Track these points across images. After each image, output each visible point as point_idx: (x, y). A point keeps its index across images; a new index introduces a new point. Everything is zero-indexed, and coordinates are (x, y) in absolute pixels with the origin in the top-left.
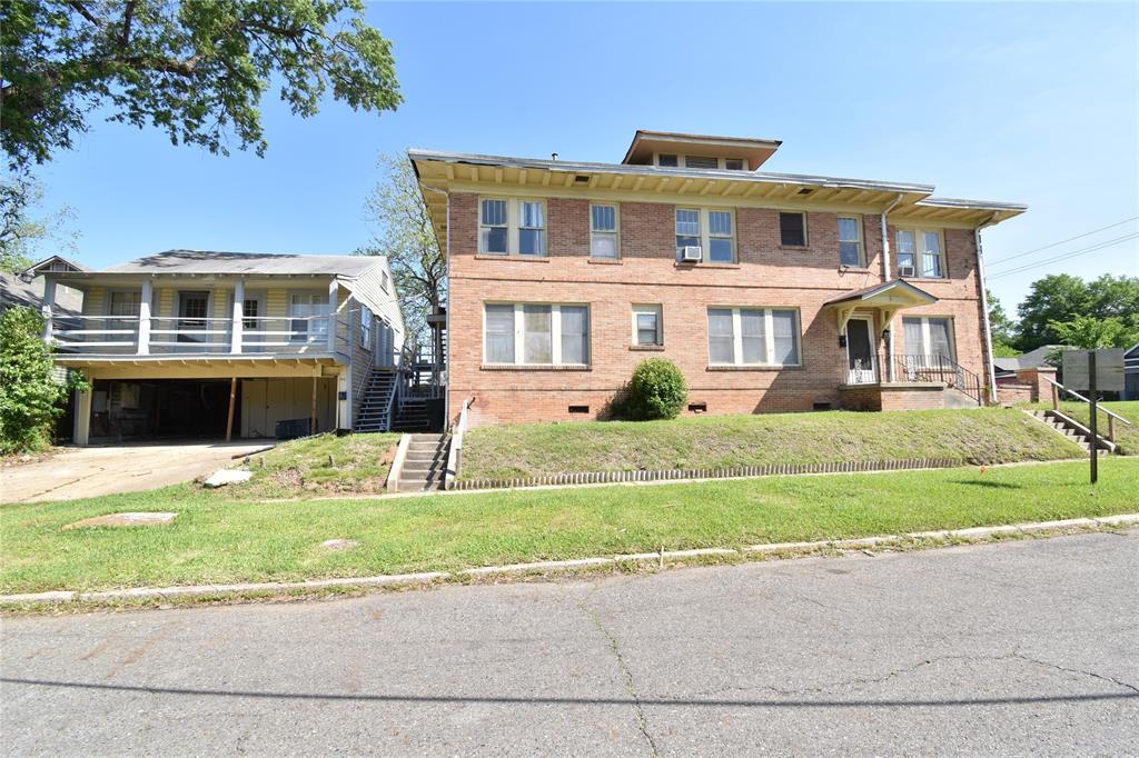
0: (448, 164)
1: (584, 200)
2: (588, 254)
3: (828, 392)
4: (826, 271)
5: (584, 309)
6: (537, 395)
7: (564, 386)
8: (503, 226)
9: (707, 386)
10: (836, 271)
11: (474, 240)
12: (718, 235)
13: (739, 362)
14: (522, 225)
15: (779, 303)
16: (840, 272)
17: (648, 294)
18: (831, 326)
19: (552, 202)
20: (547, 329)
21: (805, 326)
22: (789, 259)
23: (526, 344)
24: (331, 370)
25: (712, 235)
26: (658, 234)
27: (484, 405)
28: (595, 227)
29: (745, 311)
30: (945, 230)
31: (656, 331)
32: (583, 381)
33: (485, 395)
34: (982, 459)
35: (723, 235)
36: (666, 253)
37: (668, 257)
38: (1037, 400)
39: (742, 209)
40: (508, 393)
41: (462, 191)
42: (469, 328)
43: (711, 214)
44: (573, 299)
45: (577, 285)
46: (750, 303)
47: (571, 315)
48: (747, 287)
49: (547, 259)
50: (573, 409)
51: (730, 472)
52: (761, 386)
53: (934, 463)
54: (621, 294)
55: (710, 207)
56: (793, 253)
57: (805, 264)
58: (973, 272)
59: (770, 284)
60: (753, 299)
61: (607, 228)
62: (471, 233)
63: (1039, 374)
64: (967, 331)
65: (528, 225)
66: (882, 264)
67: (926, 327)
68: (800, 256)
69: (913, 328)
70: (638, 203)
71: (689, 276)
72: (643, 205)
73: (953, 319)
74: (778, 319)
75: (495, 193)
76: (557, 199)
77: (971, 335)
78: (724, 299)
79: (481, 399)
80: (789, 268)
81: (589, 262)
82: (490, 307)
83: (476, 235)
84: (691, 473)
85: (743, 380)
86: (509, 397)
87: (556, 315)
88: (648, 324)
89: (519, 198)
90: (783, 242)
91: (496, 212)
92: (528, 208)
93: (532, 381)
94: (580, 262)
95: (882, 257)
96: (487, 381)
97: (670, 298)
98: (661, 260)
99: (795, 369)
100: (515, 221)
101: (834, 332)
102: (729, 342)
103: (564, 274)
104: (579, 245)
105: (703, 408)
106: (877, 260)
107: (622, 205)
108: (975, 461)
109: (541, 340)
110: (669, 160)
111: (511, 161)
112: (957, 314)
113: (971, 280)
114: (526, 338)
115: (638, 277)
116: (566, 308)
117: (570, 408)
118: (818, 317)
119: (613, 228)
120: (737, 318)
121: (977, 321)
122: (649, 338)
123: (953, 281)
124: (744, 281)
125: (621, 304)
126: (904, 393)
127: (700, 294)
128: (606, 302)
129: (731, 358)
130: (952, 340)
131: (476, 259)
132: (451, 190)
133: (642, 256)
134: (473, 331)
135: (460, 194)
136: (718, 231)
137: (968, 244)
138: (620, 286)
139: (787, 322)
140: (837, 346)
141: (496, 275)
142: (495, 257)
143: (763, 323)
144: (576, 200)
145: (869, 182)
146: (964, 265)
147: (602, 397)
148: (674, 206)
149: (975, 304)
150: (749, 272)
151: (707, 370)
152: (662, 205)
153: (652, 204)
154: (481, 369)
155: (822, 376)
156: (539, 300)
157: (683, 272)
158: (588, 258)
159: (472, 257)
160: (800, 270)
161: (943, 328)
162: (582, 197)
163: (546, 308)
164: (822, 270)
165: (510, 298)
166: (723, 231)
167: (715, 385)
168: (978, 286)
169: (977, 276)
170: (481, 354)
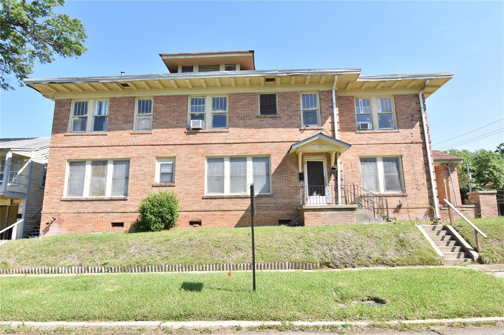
0: (45, 84)
1: (131, 97)
2: (132, 128)
3: (290, 212)
4: (290, 130)
5: (127, 161)
6: (94, 216)
7: (109, 210)
8: (85, 116)
9: (203, 209)
10: (298, 129)
11: (66, 125)
12: (218, 111)
13: (227, 192)
14: (96, 114)
15: (256, 153)
16: (301, 130)
17: (167, 151)
18: (293, 167)
19: (113, 100)
20: (104, 175)
21: (274, 167)
22: (263, 123)
23: (91, 185)
24: (16, 201)
25: (214, 112)
26: (176, 114)
27: (61, 222)
28: (139, 112)
29: (233, 159)
30: (395, 96)
31: (172, 174)
32: (122, 207)
33: (62, 216)
34: (338, 264)
35: (221, 111)
36: (179, 125)
37: (181, 127)
38: (480, 216)
39: (232, 94)
40: (75, 215)
41: (62, 98)
42: (57, 176)
43: (214, 99)
44: (120, 156)
45: (123, 147)
46: (235, 154)
47: (120, 166)
48: (233, 143)
49: (106, 133)
50: (114, 225)
51: (138, 269)
52: (239, 208)
53: (296, 266)
54: (150, 151)
55: (211, 95)
56: (268, 119)
57: (275, 126)
58: (418, 123)
59: (249, 140)
60: (237, 151)
61: (147, 112)
62: (65, 121)
63: (480, 196)
64: (413, 166)
65: (100, 114)
66: (333, 123)
67: (380, 164)
68: (271, 121)
69: (371, 165)
70: (164, 96)
71: (194, 138)
72: (167, 97)
73: (401, 157)
74: (257, 163)
75: (81, 98)
76: (115, 98)
77: (416, 168)
78: (217, 152)
79: (59, 219)
80: (264, 130)
81: (131, 134)
82: (72, 163)
83: (68, 123)
84: (111, 269)
85: (228, 204)
86: (76, 217)
87: (110, 167)
88: (168, 170)
89: (95, 99)
90: (262, 113)
91: (81, 108)
92: (101, 104)
93: (90, 207)
94: (126, 134)
95: (333, 118)
96: (64, 208)
97: (181, 153)
98: (176, 129)
99: (267, 196)
100: (92, 113)
101: (296, 170)
102: (221, 179)
103: (115, 142)
104: (127, 123)
105: (199, 223)
106: (329, 120)
107: (155, 98)
108: (331, 265)
109: (100, 181)
110: (188, 69)
111: (78, 79)
112: (404, 154)
113: (417, 129)
114: (92, 180)
115: (161, 141)
116: (116, 162)
117: (112, 223)
118: (284, 161)
119: (150, 112)
120: (227, 164)
121: (422, 158)
122: (168, 179)
123: (400, 130)
124: (232, 139)
125: (149, 158)
126: (323, 212)
127: (200, 149)
128: (140, 157)
129: (222, 190)
130: (401, 173)
131: (65, 136)
132: (56, 98)
133: (165, 128)
134: (59, 178)
135: (61, 100)
136: (218, 109)
137: (414, 104)
138: (150, 146)
139: (263, 165)
140: (297, 180)
141: (75, 145)
142: (75, 134)
143: (245, 166)
144: (126, 97)
145: (309, 70)
146: (410, 119)
147: (132, 217)
148: (187, 96)
149: (419, 147)
150: (234, 134)
151: (203, 198)
152: (180, 96)
153: (174, 96)
154: (61, 201)
155: (285, 201)
156: (100, 158)
157: (190, 136)
158: (131, 131)
159: (63, 134)
160: (271, 130)
161: (395, 165)
162: (131, 95)
163: (104, 162)
164: (288, 129)
165: (83, 157)
166: (222, 108)
167: (207, 208)
168: (423, 133)
169: (422, 126)
170: (62, 192)
